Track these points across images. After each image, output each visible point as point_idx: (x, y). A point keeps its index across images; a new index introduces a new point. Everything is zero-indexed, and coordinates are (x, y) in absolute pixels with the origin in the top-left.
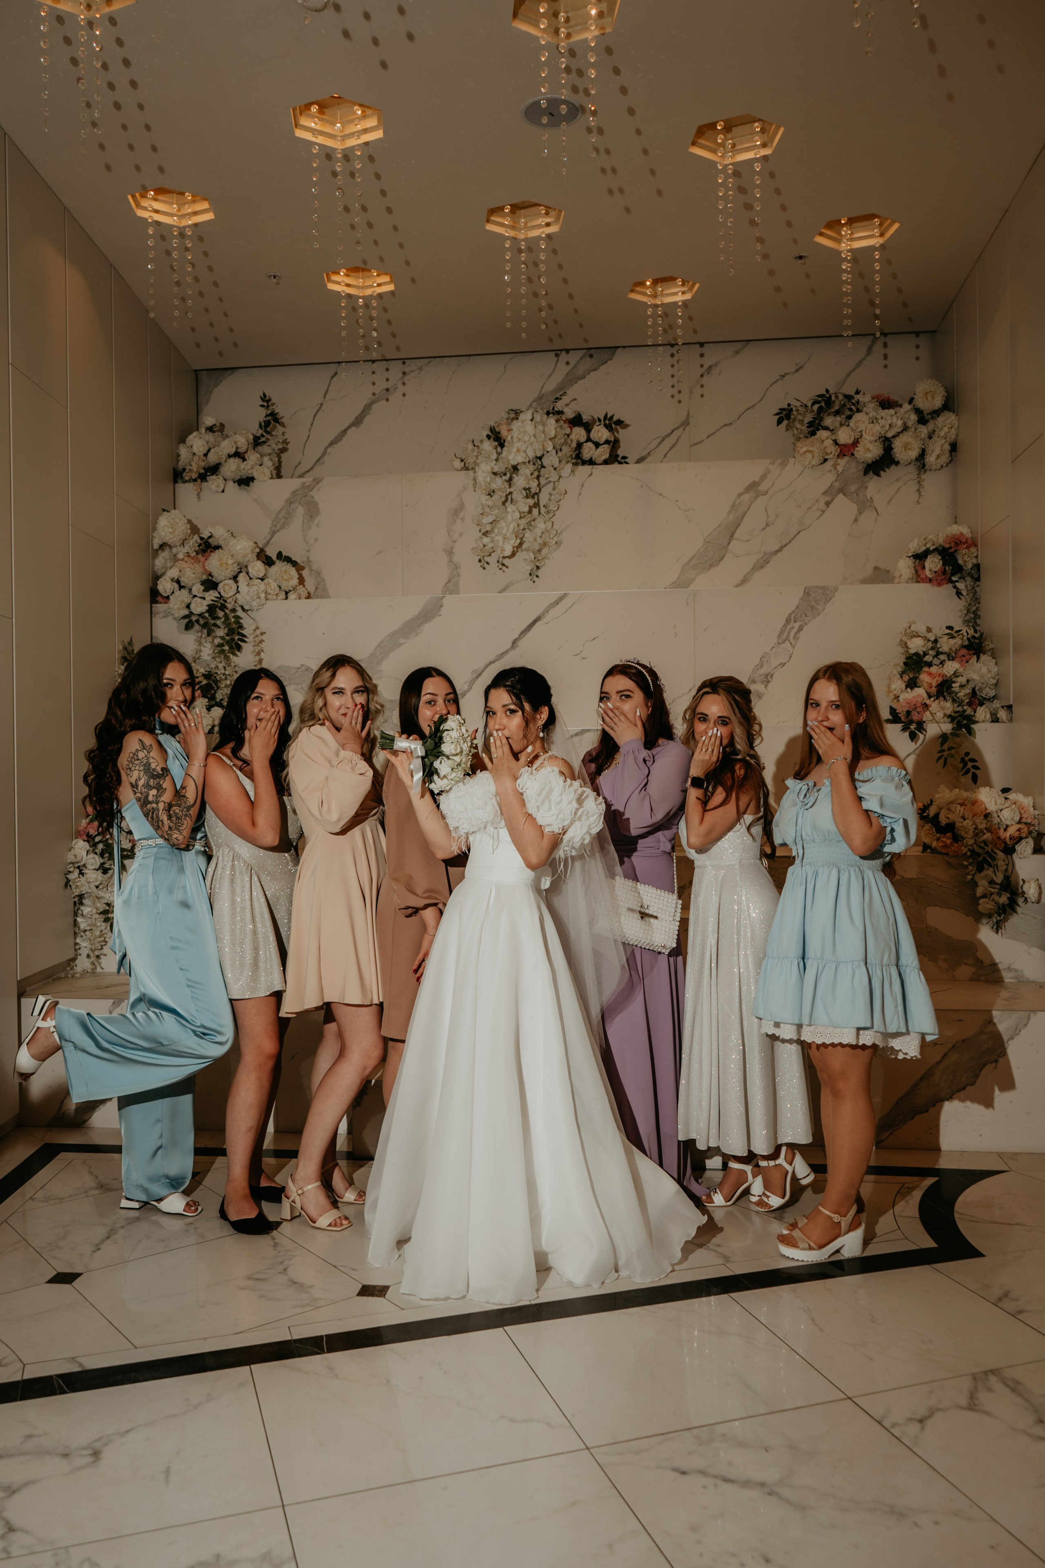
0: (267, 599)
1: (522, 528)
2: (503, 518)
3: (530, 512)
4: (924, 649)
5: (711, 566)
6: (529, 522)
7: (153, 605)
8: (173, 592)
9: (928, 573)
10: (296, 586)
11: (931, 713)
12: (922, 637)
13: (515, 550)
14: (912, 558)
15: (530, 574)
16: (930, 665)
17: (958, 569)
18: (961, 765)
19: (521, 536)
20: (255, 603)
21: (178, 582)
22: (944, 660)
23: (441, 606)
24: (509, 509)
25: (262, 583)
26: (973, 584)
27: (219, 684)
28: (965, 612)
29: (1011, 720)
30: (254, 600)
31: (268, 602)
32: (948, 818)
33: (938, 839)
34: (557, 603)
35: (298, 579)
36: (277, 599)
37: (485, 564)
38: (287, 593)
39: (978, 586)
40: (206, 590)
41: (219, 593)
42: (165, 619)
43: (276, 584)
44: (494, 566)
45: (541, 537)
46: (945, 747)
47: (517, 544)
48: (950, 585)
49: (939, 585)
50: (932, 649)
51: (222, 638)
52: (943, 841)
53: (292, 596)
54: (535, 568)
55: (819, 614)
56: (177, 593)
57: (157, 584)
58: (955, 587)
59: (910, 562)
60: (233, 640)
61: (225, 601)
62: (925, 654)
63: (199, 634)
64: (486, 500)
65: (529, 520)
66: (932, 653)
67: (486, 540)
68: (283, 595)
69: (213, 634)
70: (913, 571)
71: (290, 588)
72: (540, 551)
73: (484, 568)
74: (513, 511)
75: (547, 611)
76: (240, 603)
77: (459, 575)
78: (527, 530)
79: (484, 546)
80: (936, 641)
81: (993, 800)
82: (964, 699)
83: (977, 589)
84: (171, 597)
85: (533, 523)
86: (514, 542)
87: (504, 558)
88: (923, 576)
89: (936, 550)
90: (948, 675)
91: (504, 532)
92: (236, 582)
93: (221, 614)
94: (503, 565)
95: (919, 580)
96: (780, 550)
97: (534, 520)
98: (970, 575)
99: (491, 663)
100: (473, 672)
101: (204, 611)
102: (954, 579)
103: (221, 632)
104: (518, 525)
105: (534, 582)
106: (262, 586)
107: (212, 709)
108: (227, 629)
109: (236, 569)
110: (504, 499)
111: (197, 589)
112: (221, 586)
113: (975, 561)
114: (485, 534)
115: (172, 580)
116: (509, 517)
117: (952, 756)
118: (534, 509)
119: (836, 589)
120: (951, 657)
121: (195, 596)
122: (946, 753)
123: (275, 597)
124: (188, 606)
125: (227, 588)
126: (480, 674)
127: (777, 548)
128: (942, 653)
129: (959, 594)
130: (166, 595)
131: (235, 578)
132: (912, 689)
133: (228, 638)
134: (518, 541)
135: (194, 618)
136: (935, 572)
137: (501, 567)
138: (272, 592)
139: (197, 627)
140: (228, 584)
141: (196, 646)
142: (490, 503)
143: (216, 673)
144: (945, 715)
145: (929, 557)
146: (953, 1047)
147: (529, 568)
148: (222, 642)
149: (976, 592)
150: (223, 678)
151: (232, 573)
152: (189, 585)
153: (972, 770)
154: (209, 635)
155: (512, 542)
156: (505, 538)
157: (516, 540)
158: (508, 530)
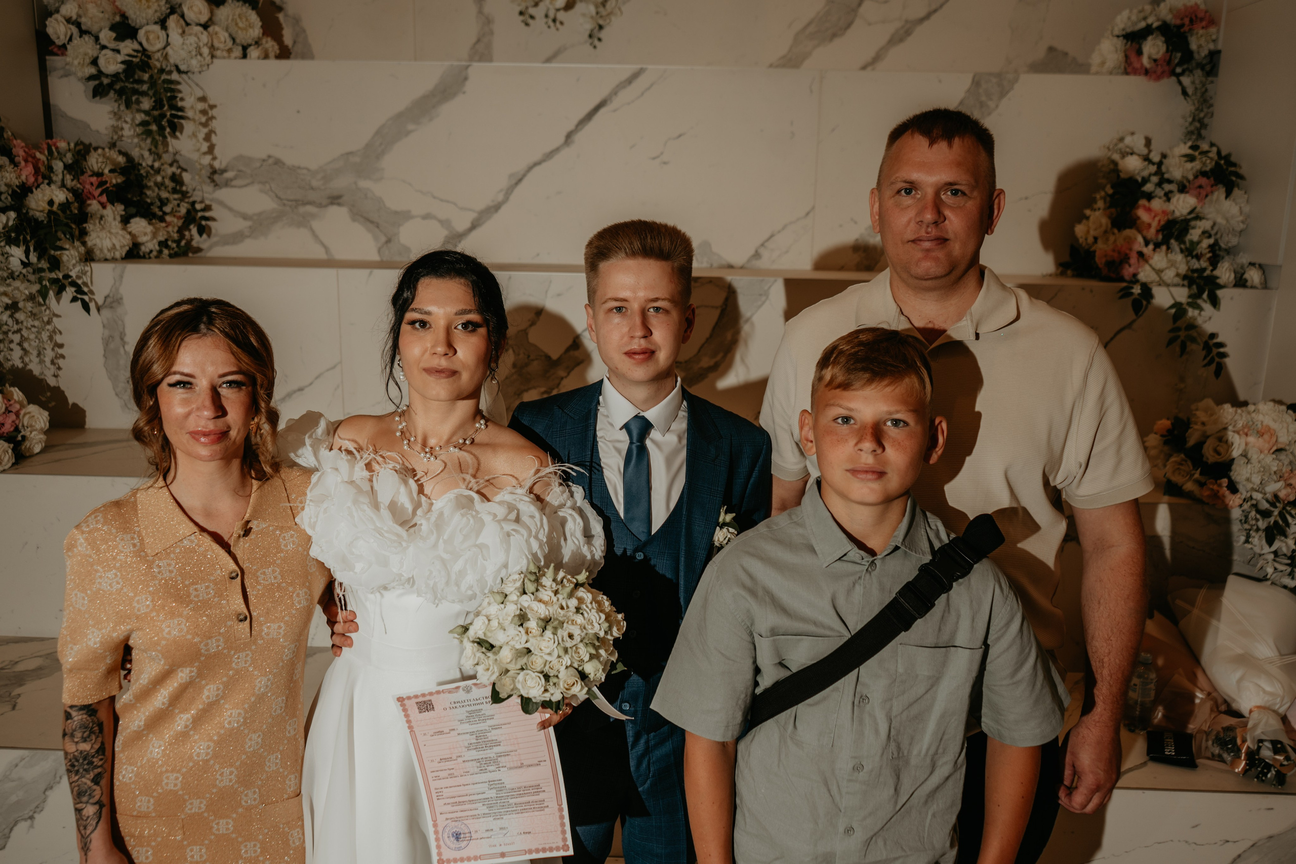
0: (213, 57)
4: (1145, 173)
5: (834, 36)
7: (47, 58)
8: (70, 39)
9: (1145, 61)
10: (260, 39)
11: (1154, 269)
12: (1139, 155)
14: (1121, 38)
15: (590, 36)
16: (1149, 197)
17: (1188, 56)
18: (1204, 353)
20: (194, 62)
21: (78, 25)
22: (1171, 192)
23: (466, 79)
25: (205, 32)
26: (1204, 79)
27: (145, 181)
28: (1190, 119)
29: (1265, 285)
30: (192, 58)
31: (215, 60)
32: (1219, 454)
33: (1202, 485)
34: (630, 80)
35: (262, 27)
36: (229, 57)
37: (530, 21)
38: (245, 48)
39: (1212, 82)
40: (120, 38)
41: (141, 44)
42: (65, 80)
43: (226, 35)
44: (539, 23)
46: (1179, 324)
48: (1174, 79)
49: (1158, 78)
50: (1155, 174)
51: (147, 113)
52: (1212, 490)
53: (254, 52)
54: (597, 28)
55: (989, 114)
56: (77, 41)
57: (45, 26)
58: (1180, 83)
59: (1120, 43)
60: (163, 116)
61: (149, 57)
62: (1145, 181)
63: (116, 105)
66: (1155, 179)
68: (238, 51)
69: (134, 106)
70: (1121, 56)
71: (250, 41)
73: (527, 24)
75: (615, 93)
76: (172, 61)
77: (492, 33)
80: (1160, 164)
81: (1285, 425)
82: (1204, 252)
83: (1209, 86)
84: (68, 47)
87: (557, 9)
88: (1137, 65)
89: (1158, 28)
90: (1177, 214)
92: (164, 27)
93: (146, 77)
94: (554, 21)
95: (1129, 70)
96: (928, 16)
98: (1201, 66)
99: (536, 164)
100: (511, 176)
101: (120, 71)
102: (1179, 70)
103: (146, 104)
105: (595, 47)
106: (204, 37)
107: (133, 221)
108: (153, 99)
109: (163, 8)
111: (106, 36)
112: (141, 34)
113: (1212, 46)
115: (69, 20)
117: (1193, 340)
119: (1016, 80)
120: (1183, 189)
121: (104, 47)
122: (1182, 334)
123: (225, 54)
124: (95, 62)
125: (151, 37)
126: (520, 180)
127: (922, 13)
128: (1169, 181)
129: (1185, 93)
130: (60, 43)
131: (163, 23)
132: (1119, 230)
133: (156, 113)
135: (106, 81)
136: (1155, 60)
137: (551, 24)
138: (221, 46)
139: (112, 94)
140: (153, 32)
141: (113, 122)
143: (141, 165)
144: (1178, 275)
145: (1150, 38)
146: (1253, 846)
147: (588, 26)
148: (147, 118)
149: (1206, 90)
150: (152, 172)
151: (158, 14)
152: (94, 29)
153: (1217, 359)
154: (128, 106)
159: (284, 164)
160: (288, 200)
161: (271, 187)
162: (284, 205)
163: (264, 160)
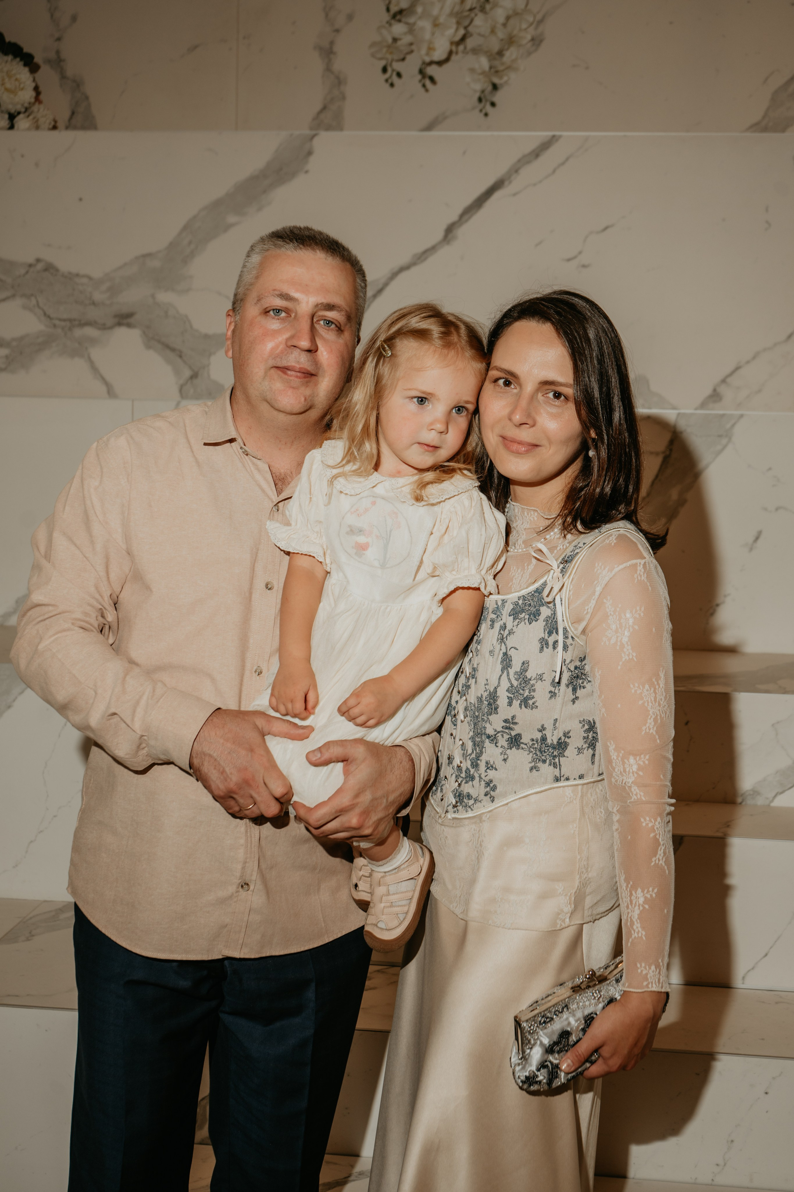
10: (31, 105)
13: (454, 48)
15: (483, 99)
19: (467, 23)
23: (310, 153)
34: (537, 153)
35: (35, 90)
38: (12, 117)
44: (411, 81)
45: (504, 25)
47: (457, 38)
53: (22, 123)
54: (490, 87)
67: (398, 29)
68: (4, 122)
71: (20, 108)
72: (500, 53)
73: (392, 85)
75: (516, 169)
77: (344, 97)
78: (477, 11)
79: (395, 40)
86: (452, 32)
87: (431, 63)
91: (435, 12)
94: (430, 78)
99: (404, 268)
105: (486, 114)
114: (398, 15)
134: (462, 32)
137: (425, 82)
147: (478, 87)
155: (450, 32)
156: (436, 25)
157: (457, 30)
158: (442, 8)
159: (55, 271)
160: (61, 320)
161: (36, 303)
162: (54, 325)
163: (31, 266)
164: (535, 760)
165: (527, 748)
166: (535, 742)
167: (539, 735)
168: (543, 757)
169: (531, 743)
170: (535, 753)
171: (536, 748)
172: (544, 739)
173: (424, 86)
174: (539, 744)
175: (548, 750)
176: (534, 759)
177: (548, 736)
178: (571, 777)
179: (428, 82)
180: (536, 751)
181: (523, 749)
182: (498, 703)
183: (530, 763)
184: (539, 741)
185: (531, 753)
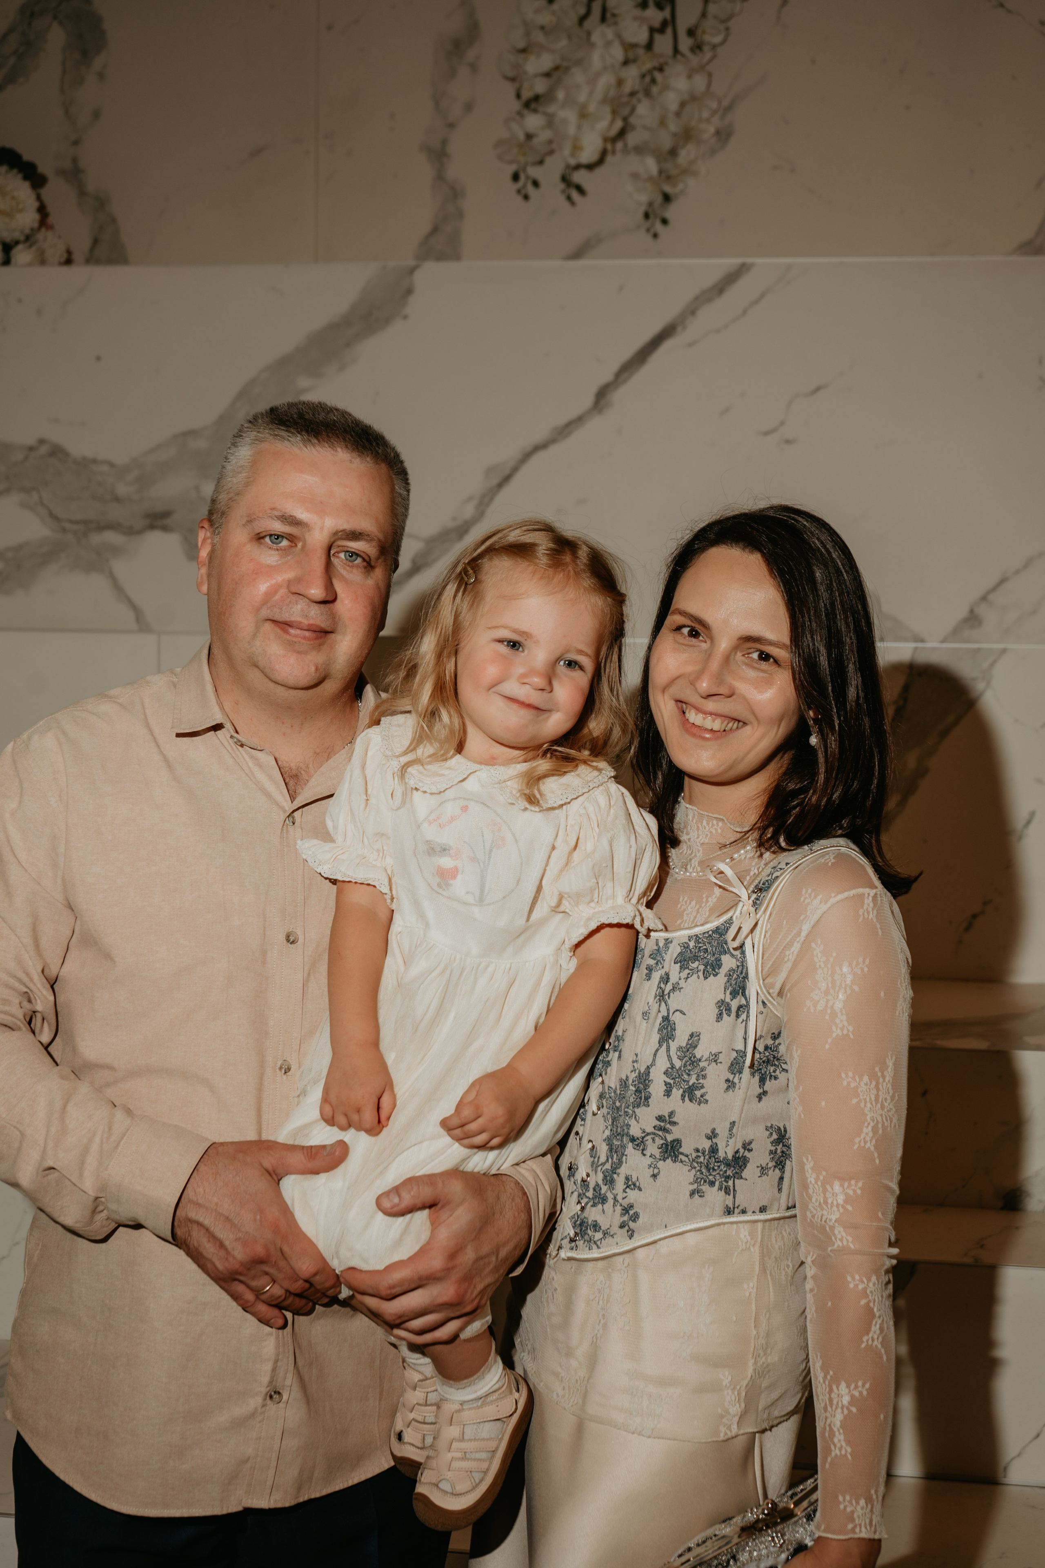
1: (627, 88)
2: (579, 62)
3: (649, 46)
6: (650, 72)
10: (34, 230)
13: (609, 146)
15: (649, 215)
19: (626, 112)
23: (409, 292)
24: (595, 37)
34: (721, 287)
37: (530, 186)
38: (7, 248)
44: (551, 191)
45: (678, 114)
47: (613, 132)
53: (22, 256)
54: (660, 199)
64: (537, 11)
65: (648, 66)
67: (533, 121)
72: (673, 152)
73: (527, 197)
74: (608, 44)
75: (691, 310)
77: (460, 214)
78: (641, 95)
79: (529, 137)
85: (658, 76)
86: (605, 125)
87: (578, 167)
91: (582, 97)
94: (578, 187)
97: (661, 69)
104: (620, 83)
105: (656, 235)
110: (582, 11)
114: (532, 103)
116: (596, 59)
118: (657, 37)
134: (619, 124)
137: (572, 193)
142: (546, 18)
147: (644, 199)
155: (602, 125)
156: (583, 115)
157: (613, 121)
158: (591, 94)
159: (67, 454)
160: (72, 522)
161: (41, 497)
162: (64, 530)
163: (31, 449)
164: (699, 1180)
165: (687, 1161)
166: (700, 1154)
167: (706, 1144)
168: (711, 1177)
169: (694, 1155)
170: (699, 1171)
171: (701, 1163)
172: (714, 1150)
173: (569, 198)
174: (707, 1157)
175: (719, 1167)
176: (697, 1179)
177: (720, 1146)
178: (750, 1210)
179: (575, 195)
180: (701, 1167)
181: (682, 1162)
182: (650, 1090)
183: (691, 1184)
184: (707, 1153)
185: (693, 1170)
